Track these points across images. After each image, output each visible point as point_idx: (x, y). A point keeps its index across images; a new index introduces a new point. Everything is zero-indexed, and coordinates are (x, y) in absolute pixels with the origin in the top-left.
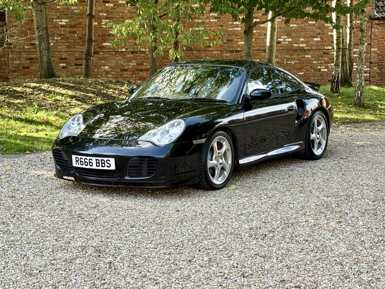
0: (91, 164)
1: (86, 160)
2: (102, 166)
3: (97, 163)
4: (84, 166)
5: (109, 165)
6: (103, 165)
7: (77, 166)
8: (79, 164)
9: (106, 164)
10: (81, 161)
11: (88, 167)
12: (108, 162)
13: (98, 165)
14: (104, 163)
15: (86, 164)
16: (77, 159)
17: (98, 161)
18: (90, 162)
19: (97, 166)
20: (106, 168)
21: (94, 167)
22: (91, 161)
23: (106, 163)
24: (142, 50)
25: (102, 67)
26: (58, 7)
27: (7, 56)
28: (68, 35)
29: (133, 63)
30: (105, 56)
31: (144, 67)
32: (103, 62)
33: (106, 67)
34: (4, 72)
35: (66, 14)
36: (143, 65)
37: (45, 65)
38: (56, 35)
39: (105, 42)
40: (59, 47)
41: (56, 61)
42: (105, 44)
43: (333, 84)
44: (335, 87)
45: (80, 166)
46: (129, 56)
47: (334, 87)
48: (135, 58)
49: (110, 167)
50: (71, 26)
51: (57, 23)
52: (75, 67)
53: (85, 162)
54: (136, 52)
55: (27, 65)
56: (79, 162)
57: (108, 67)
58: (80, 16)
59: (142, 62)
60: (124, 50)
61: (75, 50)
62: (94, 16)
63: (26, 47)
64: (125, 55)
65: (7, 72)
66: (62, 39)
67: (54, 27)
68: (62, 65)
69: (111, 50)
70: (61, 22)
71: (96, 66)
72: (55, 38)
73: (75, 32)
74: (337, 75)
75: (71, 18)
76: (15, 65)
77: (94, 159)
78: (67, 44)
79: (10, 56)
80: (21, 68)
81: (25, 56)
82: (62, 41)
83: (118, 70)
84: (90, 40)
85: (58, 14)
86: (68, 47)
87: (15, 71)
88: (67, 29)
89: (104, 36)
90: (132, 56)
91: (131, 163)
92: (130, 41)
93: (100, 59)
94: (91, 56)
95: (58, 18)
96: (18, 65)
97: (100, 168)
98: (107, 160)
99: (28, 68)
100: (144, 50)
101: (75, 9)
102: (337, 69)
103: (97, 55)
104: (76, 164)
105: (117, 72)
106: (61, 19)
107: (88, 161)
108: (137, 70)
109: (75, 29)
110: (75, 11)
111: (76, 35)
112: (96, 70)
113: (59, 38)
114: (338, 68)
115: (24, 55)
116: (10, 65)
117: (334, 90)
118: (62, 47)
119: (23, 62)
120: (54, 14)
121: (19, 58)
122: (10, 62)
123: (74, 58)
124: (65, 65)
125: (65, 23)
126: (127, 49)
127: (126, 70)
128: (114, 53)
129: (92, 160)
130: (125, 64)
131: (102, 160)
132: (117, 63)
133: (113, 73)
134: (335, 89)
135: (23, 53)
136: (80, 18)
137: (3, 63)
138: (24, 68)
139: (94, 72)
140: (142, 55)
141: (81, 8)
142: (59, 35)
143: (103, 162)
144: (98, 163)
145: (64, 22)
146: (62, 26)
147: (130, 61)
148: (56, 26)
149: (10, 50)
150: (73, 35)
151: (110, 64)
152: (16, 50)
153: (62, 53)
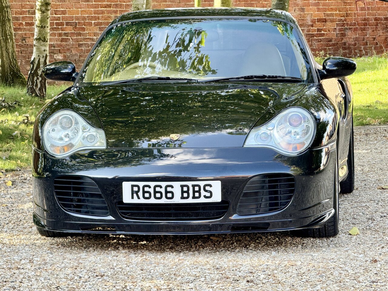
0: (169, 195)
1: (158, 189)
2: (194, 197)
3: (183, 192)
4: (153, 201)
5: (208, 194)
6: (197, 195)
7: (136, 201)
8: (139, 198)
9: (203, 193)
10: (144, 192)
11: (164, 201)
12: (208, 188)
13: (185, 195)
14: (199, 192)
15: (158, 195)
16: (135, 189)
17: (185, 189)
18: (167, 192)
19: (183, 198)
20: (202, 200)
21: (177, 200)
22: (169, 189)
23: (202, 191)
43: (35, 78)
44: (39, 86)
45: (142, 201)
47: (37, 85)
49: (210, 197)
53: (155, 192)
56: (140, 194)
74: (42, 60)
77: (177, 185)
91: (248, 189)
97: (190, 201)
98: (205, 186)
102: (43, 48)
104: (133, 198)
107: (163, 190)
114: (45, 46)
117: (38, 92)
129: (172, 187)
131: (194, 186)
134: (40, 89)
143: (197, 189)
144: (185, 192)
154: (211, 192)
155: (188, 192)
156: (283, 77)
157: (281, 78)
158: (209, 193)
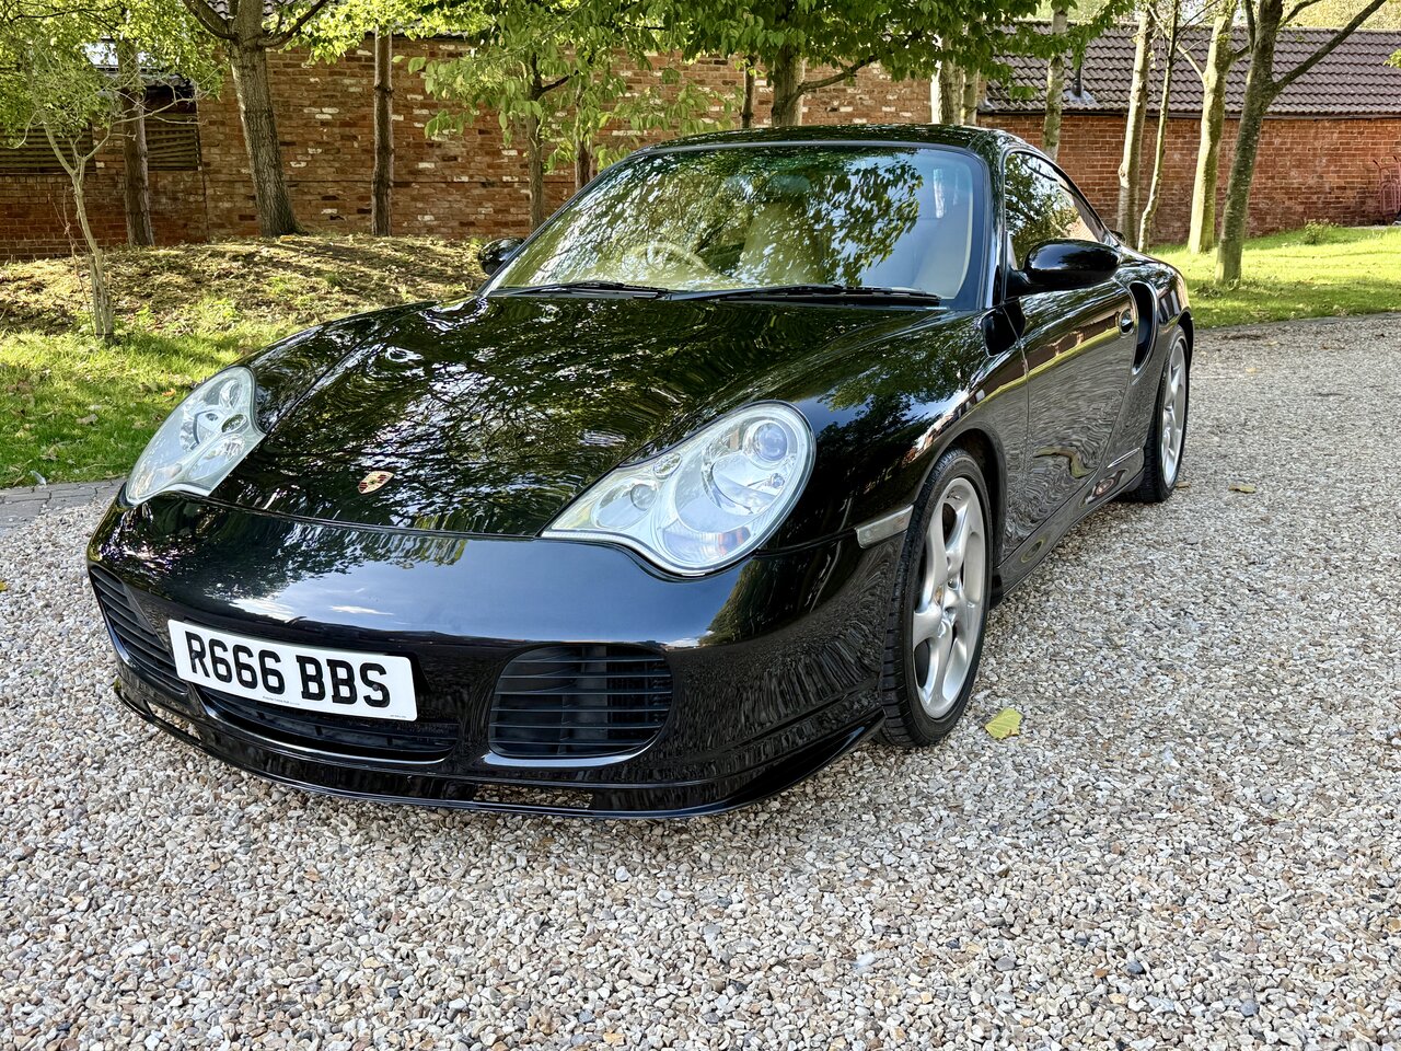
0: (273, 681)
1: (243, 658)
2: (337, 698)
3: (306, 679)
4: (234, 688)
5: (378, 696)
6: (345, 691)
7: (202, 679)
8: (207, 675)
9: (362, 690)
10: (216, 661)
11: (260, 694)
12: (373, 675)
13: (313, 688)
14: (349, 682)
15: (247, 675)
16: (196, 646)
17: (311, 670)
18: (266, 672)
19: (306, 694)
20: (360, 709)
21: (292, 697)
22: (270, 663)
23: (358, 681)
24: (505, 179)
25: (419, 218)
26: (312, 80)
27: (201, 192)
28: (337, 144)
29: (487, 209)
30: (426, 191)
31: (510, 218)
32: (420, 205)
33: (427, 218)
34: (198, 228)
35: (332, 96)
36: (508, 212)
37: (271, 203)
38: (311, 143)
39: (422, 160)
40: (320, 171)
41: (314, 203)
42: (422, 165)
46: (476, 192)
48: (491, 199)
49: (384, 702)
50: (345, 124)
51: (311, 116)
52: (359, 216)
53: (240, 666)
54: (492, 184)
55: (248, 212)
56: (208, 661)
57: (432, 217)
58: (363, 101)
59: (507, 205)
60: (465, 179)
61: (357, 178)
62: (390, 92)
63: (243, 171)
64: (467, 190)
65: (204, 227)
66: (326, 152)
67: (305, 125)
68: (329, 211)
69: (437, 179)
70: (322, 113)
71: (405, 215)
72: (310, 151)
73: (355, 138)
75: (344, 104)
76: (222, 210)
77: (288, 654)
78: (337, 165)
79: (209, 192)
80: (236, 218)
81: (243, 191)
82: (326, 157)
83: (456, 224)
84: (384, 149)
85: (314, 96)
86: (340, 171)
87: (222, 226)
88: (336, 130)
89: (419, 146)
90: (484, 191)
91: (510, 684)
92: (478, 159)
93: (414, 199)
94: (389, 186)
95: (314, 104)
96: (229, 211)
97: (327, 706)
98: (365, 668)
99: (252, 218)
100: (509, 179)
101: (352, 85)
103: (405, 190)
104: (194, 669)
105: (452, 227)
106: (321, 107)
107: (255, 662)
108: (497, 224)
109: (354, 131)
110: (352, 90)
111: (356, 145)
112: (405, 224)
113: (320, 151)
115: (241, 190)
116: (210, 211)
118: (326, 172)
119: (238, 204)
120: (305, 94)
121: (231, 197)
122: (210, 204)
123: (354, 197)
124: (334, 211)
125: (329, 117)
126: (471, 177)
127: (472, 224)
128: (444, 185)
129: (277, 660)
130: (468, 210)
131: (333, 664)
132: (451, 207)
133: (443, 230)
135: (237, 185)
136: (363, 105)
137: (193, 206)
138: (242, 218)
139: (403, 228)
140: (506, 190)
141: (365, 81)
142: (319, 144)
143: (342, 673)
144: (312, 678)
145: (328, 113)
146: (324, 123)
147: (480, 204)
148: (309, 123)
149: (207, 178)
150: (348, 143)
151: (435, 211)
152: (222, 177)
153: (326, 185)
154: (382, 688)
155: (318, 678)
156: (886, 292)
157: (882, 295)
158: (380, 692)
